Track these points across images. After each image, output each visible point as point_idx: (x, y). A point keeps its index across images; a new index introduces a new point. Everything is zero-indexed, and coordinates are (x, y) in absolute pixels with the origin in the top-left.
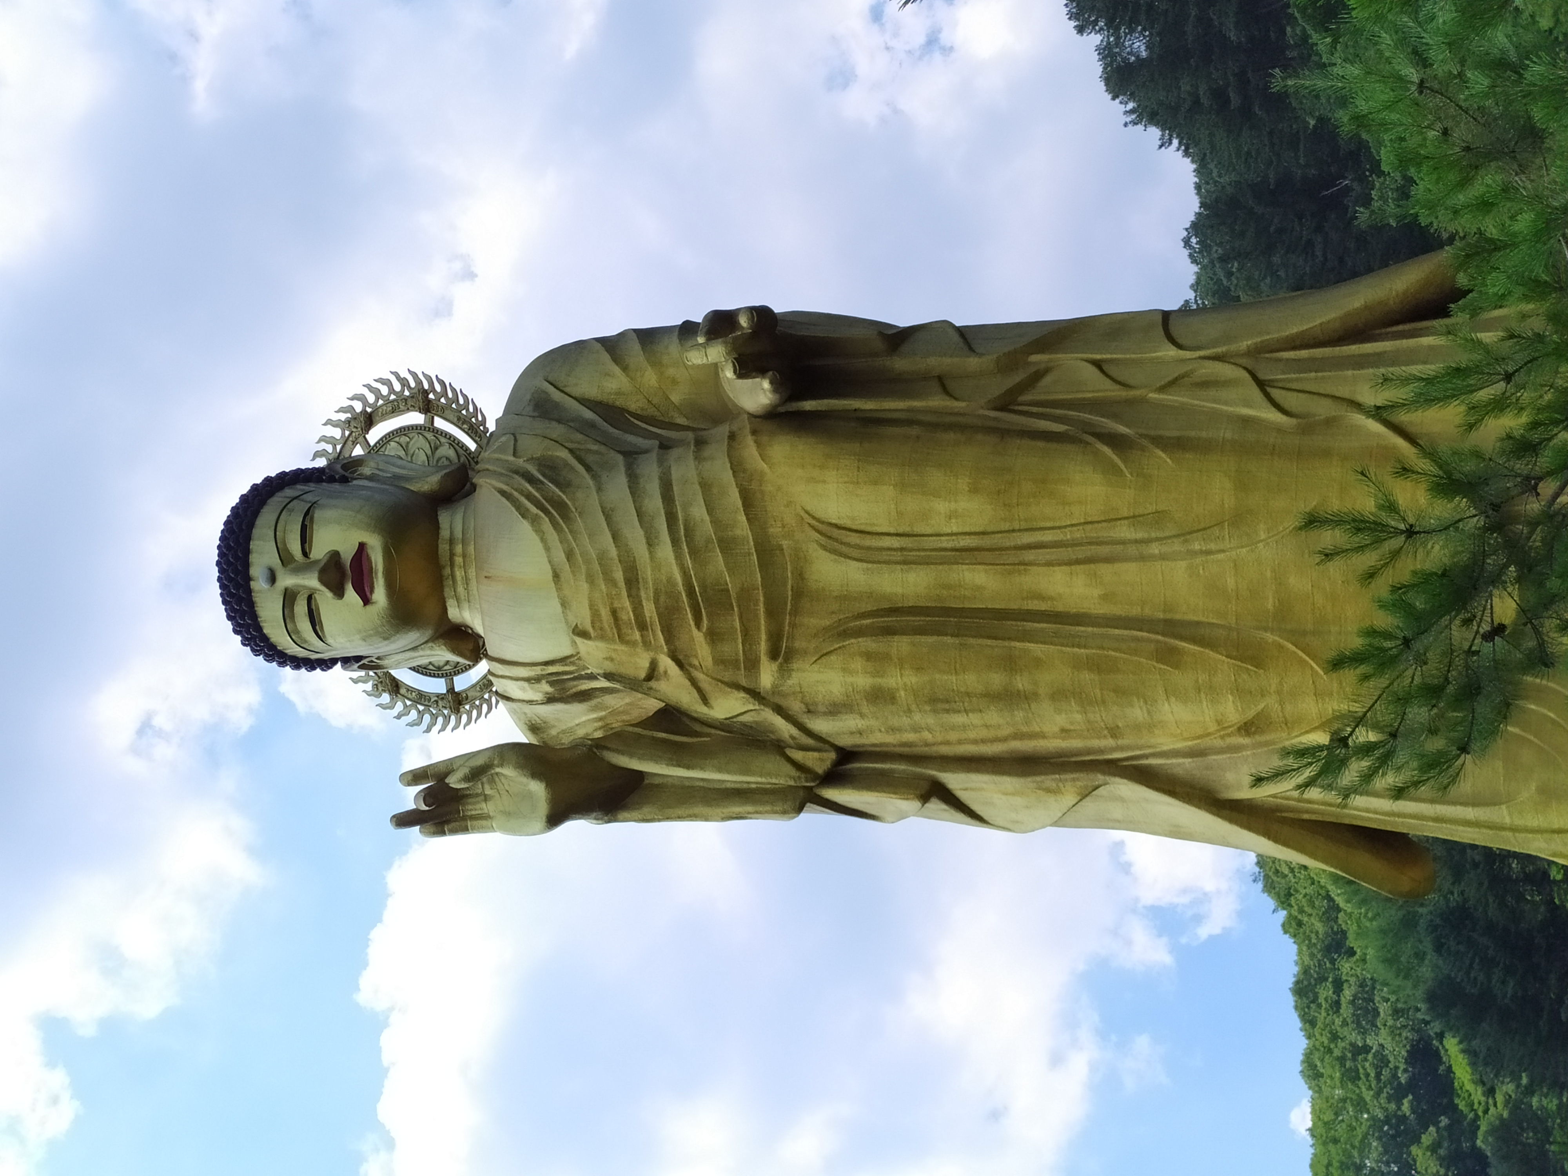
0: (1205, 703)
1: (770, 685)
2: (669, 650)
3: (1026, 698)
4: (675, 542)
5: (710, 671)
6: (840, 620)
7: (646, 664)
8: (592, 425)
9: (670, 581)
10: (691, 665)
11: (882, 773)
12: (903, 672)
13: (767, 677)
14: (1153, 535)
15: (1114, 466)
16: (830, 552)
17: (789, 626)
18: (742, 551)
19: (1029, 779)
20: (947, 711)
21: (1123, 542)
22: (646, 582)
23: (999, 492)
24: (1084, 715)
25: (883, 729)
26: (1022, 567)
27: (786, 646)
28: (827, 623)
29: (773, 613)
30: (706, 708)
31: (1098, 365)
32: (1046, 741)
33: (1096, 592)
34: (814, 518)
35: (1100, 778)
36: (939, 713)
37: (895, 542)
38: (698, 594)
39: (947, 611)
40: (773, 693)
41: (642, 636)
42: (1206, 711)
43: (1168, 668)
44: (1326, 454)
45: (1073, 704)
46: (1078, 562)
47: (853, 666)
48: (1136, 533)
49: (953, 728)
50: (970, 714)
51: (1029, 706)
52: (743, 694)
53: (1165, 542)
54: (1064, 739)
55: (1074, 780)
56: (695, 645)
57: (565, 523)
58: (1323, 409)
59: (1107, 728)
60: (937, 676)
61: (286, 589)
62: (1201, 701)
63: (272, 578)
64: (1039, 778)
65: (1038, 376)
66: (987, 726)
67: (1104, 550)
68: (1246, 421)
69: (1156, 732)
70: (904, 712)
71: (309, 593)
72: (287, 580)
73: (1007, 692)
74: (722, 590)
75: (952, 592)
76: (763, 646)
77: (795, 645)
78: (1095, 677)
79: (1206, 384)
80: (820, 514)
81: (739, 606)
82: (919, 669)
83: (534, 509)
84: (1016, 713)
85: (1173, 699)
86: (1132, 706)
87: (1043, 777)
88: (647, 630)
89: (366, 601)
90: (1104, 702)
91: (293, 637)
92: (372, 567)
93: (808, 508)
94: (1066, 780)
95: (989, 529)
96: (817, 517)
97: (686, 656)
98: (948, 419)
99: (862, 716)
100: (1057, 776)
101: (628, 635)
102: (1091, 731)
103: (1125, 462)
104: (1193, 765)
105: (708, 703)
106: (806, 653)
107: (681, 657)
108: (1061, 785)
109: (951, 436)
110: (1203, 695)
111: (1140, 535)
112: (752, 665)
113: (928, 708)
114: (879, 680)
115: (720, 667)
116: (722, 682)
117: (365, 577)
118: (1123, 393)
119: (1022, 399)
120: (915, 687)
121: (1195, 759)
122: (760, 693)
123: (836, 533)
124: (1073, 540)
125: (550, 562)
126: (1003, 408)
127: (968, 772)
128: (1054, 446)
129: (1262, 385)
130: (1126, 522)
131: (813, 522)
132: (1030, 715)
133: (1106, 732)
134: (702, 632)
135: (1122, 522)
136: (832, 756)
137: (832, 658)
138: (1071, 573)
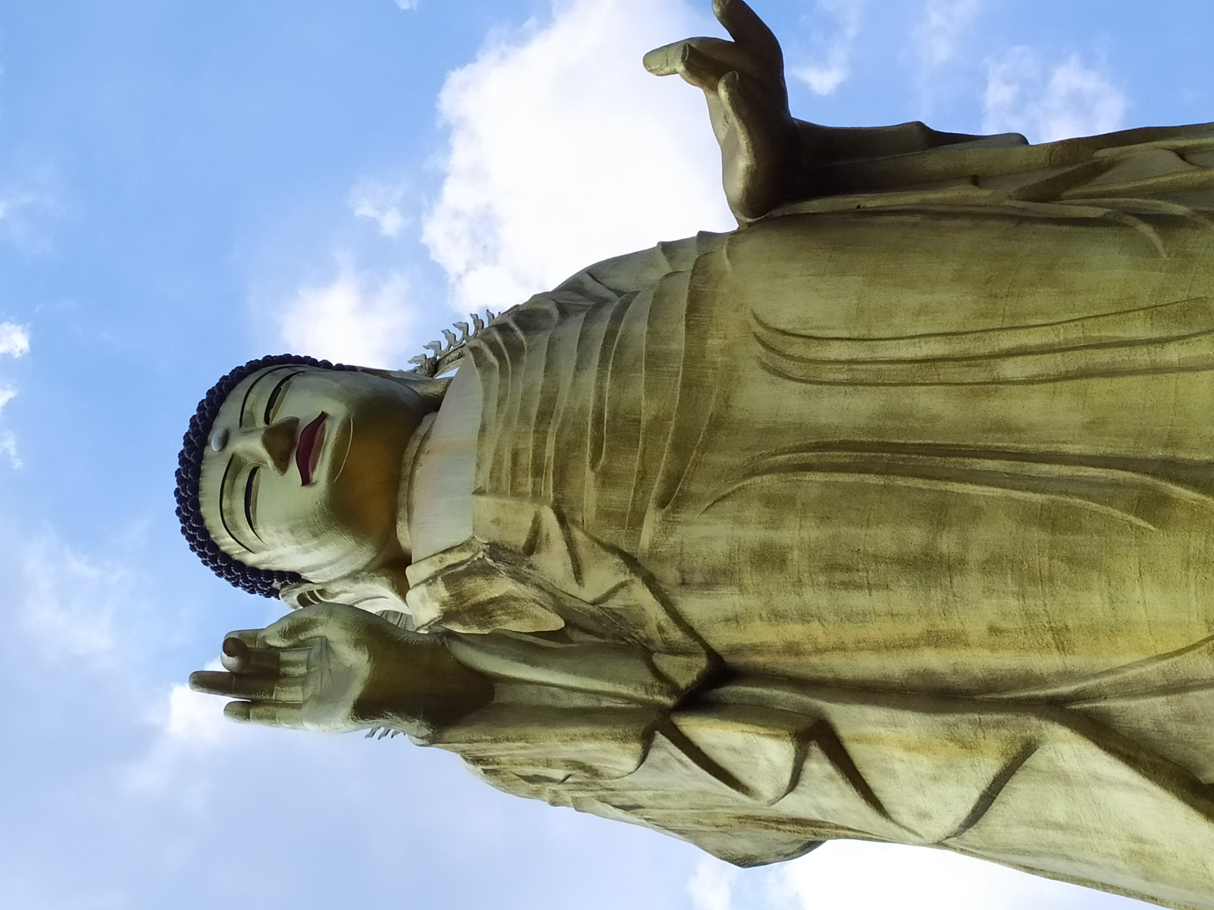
0: (1193, 587)
1: (648, 543)
2: (556, 500)
3: (949, 568)
5: (590, 528)
6: (753, 458)
7: (528, 524)
10: (573, 521)
11: (761, 703)
12: (803, 523)
13: (648, 533)
14: (1175, 333)
16: (769, 372)
17: (692, 464)
18: (670, 369)
19: (939, 719)
20: (846, 585)
21: (1131, 344)
23: (988, 281)
24: (1022, 600)
25: (764, 615)
26: (994, 386)
27: (680, 489)
28: (738, 461)
29: (680, 448)
30: (577, 586)
32: (969, 652)
33: (1078, 418)
34: (761, 323)
36: (834, 589)
37: (844, 351)
38: (605, 422)
40: (650, 557)
41: (534, 484)
42: (1194, 602)
43: (1151, 527)
45: (1009, 581)
46: (1066, 377)
47: (747, 514)
48: (1151, 331)
49: (851, 617)
50: (874, 593)
51: (951, 582)
52: (617, 560)
53: (1187, 340)
54: (993, 649)
55: (998, 725)
56: (583, 493)
57: (512, 365)
59: (1051, 628)
60: (843, 530)
61: (233, 456)
62: (1187, 585)
63: (225, 441)
64: (951, 718)
66: (892, 615)
67: (1103, 357)
69: (1121, 642)
70: (793, 585)
71: (256, 466)
73: (927, 556)
74: (634, 420)
75: (897, 422)
76: (656, 490)
77: (692, 488)
78: (1045, 537)
80: (770, 320)
81: (645, 442)
82: (824, 519)
84: (933, 592)
85: (1148, 579)
86: (1089, 589)
87: (957, 716)
88: (542, 477)
89: (306, 481)
90: (1051, 579)
91: (225, 518)
92: (323, 439)
93: (758, 312)
94: (987, 724)
95: (962, 329)
96: (766, 322)
97: (572, 509)
98: (962, 210)
99: (742, 589)
100: (976, 716)
101: (522, 485)
102: (1029, 634)
104: (1168, 710)
105: (581, 578)
106: (700, 500)
107: (565, 511)
108: (980, 733)
110: (1192, 573)
111: (1156, 334)
112: (637, 519)
113: (822, 579)
114: (772, 534)
115: (602, 522)
116: (599, 542)
117: (313, 450)
120: (812, 545)
121: (1169, 697)
122: (636, 559)
123: (778, 341)
124: (1066, 344)
125: (483, 414)
126: (1039, 201)
127: (863, 704)
130: (1142, 313)
131: (759, 330)
132: (951, 597)
133: (1049, 637)
134: (594, 472)
135: (1137, 313)
137: (727, 504)
138: (1054, 392)
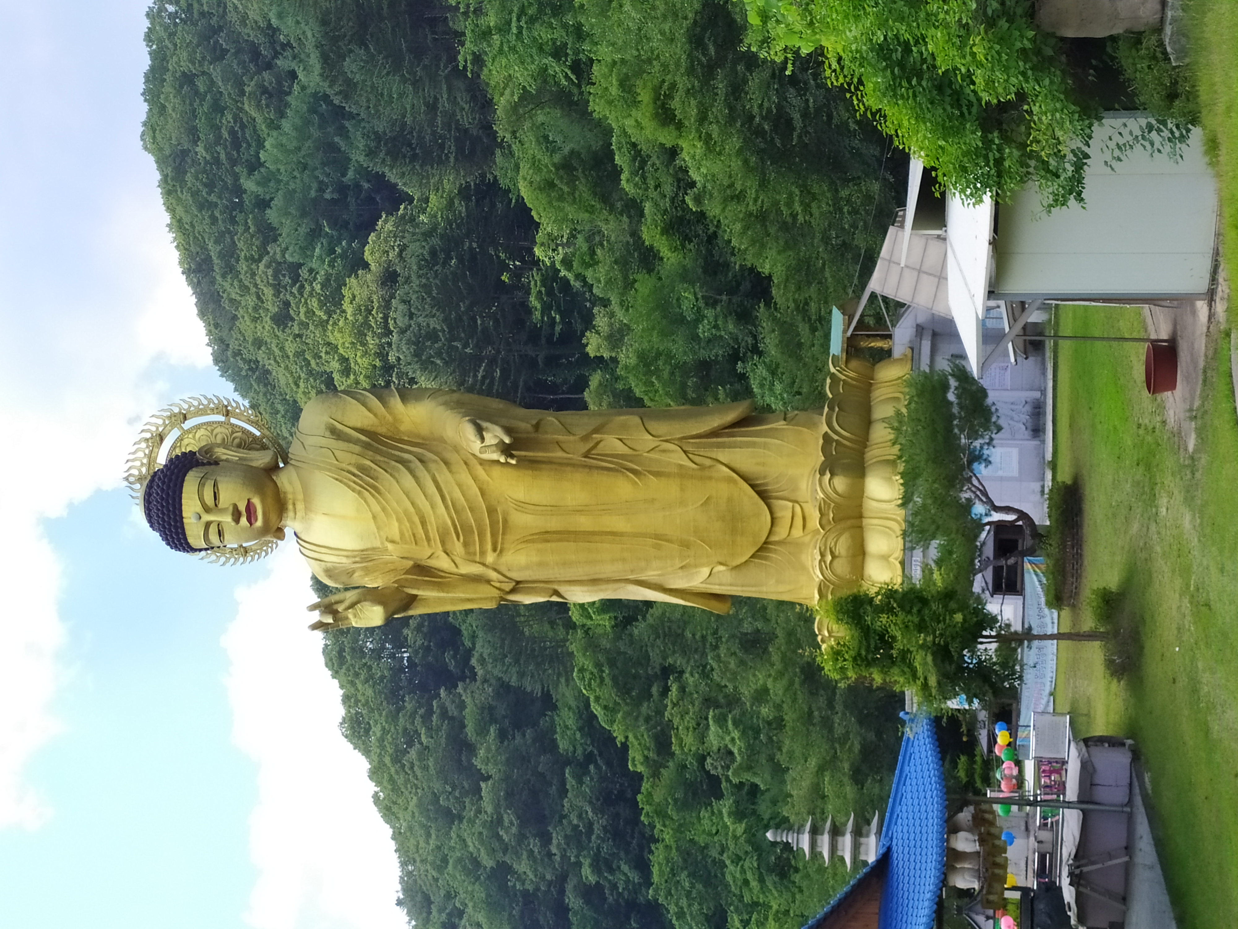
1: (492, 561)
2: (443, 549)
3: (602, 562)
4: (447, 507)
5: (462, 557)
6: (525, 536)
7: (429, 554)
8: (369, 444)
9: (445, 523)
10: (453, 554)
11: (532, 588)
12: (552, 555)
13: (490, 558)
14: (651, 506)
15: (636, 483)
16: (519, 511)
17: (502, 539)
18: (480, 511)
19: (595, 587)
20: (569, 568)
21: (640, 508)
22: (430, 523)
23: (592, 491)
27: (500, 547)
28: (520, 537)
29: (494, 535)
30: (457, 569)
31: (621, 440)
32: (605, 574)
33: (629, 525)
34: (512, 499)
35: (623, 585)
36: (565, 568)
37: (549, 508)
38: (459, 528)
39: (569, 532)
40: (493, 564)
41: (428, 543)
42: (668, 563)
43: (656, 550)
44: (710, 478)
45: (619, 563)
47: (530, 553)
49: (570, 573)
50: (578, 568)
51: (602, 564)
52: (477, 564)
54: (612, 573)
56: (456, 547)
58: (708, 462)
60: (567, 556)
61: (207, 522)
63: (199, 518)
65: (598, 443)
67: (632, 511)
68: (681, 466)
69: (648, 570)
70: (551, 569)
71: (218, 523)
72: (207, 518)
73: (595, 560)
74: (470, 525)
75: (571, 525)
76: (489, 546)
77: (504, 546)
78: (629, 554)
79: (664, 451)
80: (515, 498)
81: (478, 533)
82: (559, 554)
83: (358, 488)
84: (597, 567)
86: (641, 563)
88: (432, 542)
89: (252, 525)
90: (632, 562)
91: (206, 542)
92: (256, 510)
93: (510, 496)
94: (610, 586)
95: (587, 503)
97: (450, 551)
98: (565, 461)
100: (606, 585)
101: (420, 543)
102: (624, 571)
103: (639, 479)
105: (458, 567)
106: (510, 549)
107: (448, 552)
109: (569, 469)
110: (668, 558)
111: (646, 506)
112: (483, 553)
113: (561, 567)
114: (542, 558)
115: (467, 555)
116: (467, 560)
117: (252, 514)
118: (634, 453)
119: (593, 452)
122: (486, 564)
123: (523, 505)
124: (621, 507)
125: (371, 511)
126: (586, 457)
128: (611, 473)
129: (685, 452)
131: (512, 501)
133: (629, 571)
134: (460, 542)
135: (640, 502)
136: (514, 584)
137: (522, 550)
138: (619, 518)
